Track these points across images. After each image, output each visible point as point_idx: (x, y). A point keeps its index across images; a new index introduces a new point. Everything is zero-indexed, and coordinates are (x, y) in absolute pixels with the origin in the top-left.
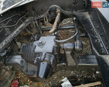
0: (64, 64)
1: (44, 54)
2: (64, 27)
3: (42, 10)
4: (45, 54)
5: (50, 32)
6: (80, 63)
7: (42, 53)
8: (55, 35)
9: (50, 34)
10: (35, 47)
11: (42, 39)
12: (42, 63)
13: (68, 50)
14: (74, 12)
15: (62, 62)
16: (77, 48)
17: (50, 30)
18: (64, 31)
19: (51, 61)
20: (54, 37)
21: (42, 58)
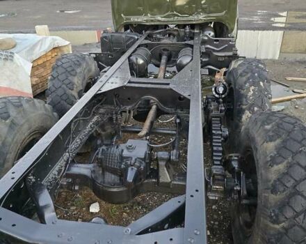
0: (154, 180)
1: (134, 159)
2: (161, 131)
3: (129, 99)
4: (136, 160)
5: (140, 134)
6: (176, 181)
7: (131, 158)
8: (146, 139)
9: (141, 138)
10: (122, 151)
11: (130, 142)
12: (130, 169)
13: (162, 159)
14: (179, 111)
15: (153, 178)
16: (173, 158)
17: (139, 132)
18: (159, 138)
19: (142, 167)
20: (147, 142)
21: (133, 162)
